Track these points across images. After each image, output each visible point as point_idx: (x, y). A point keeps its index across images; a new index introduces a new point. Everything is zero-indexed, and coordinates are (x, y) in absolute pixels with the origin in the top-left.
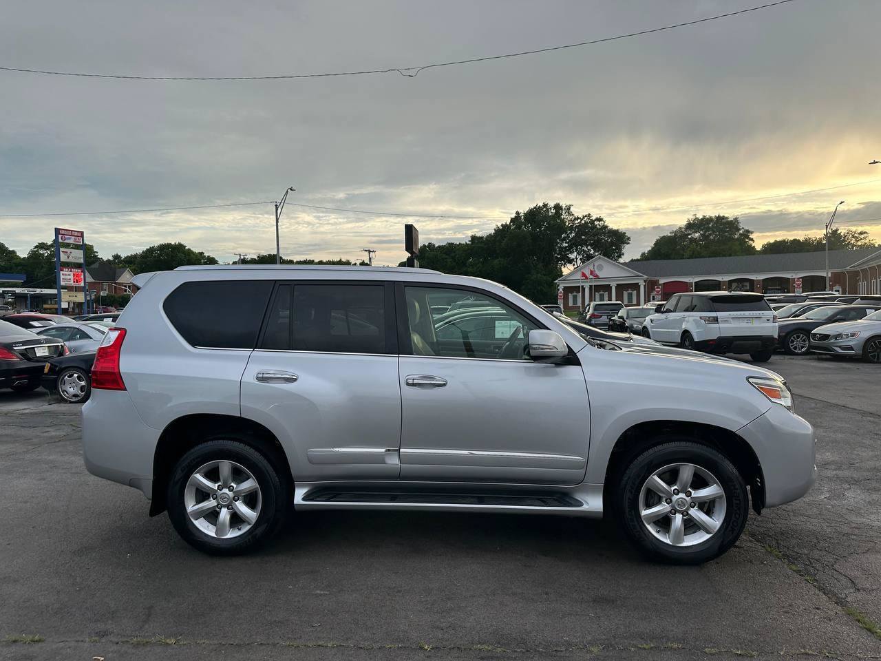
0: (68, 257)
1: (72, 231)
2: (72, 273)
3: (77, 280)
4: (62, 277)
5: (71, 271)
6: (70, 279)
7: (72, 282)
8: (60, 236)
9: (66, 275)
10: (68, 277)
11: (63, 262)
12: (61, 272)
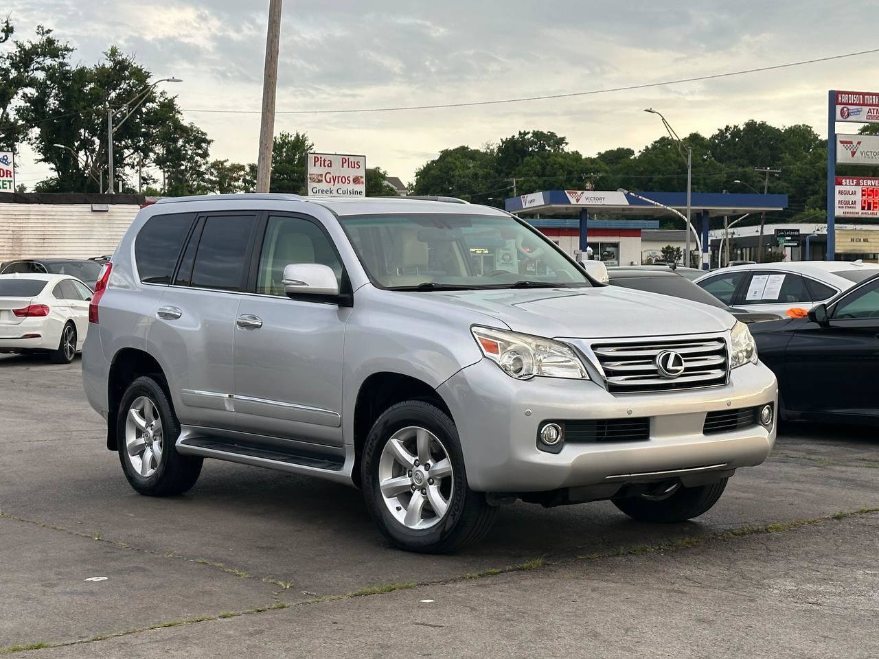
0: (853, 154)
1: (864, 94)
2: (859, 190)
3: (869, 204)
4: (838, 198)
5: (858, 184)
6: (855, 203)
7: (858, 209)
8: (839, 108)
9: (847, 193)
10: (851, 198)
11: (842, 165)
12: (838, 188)
